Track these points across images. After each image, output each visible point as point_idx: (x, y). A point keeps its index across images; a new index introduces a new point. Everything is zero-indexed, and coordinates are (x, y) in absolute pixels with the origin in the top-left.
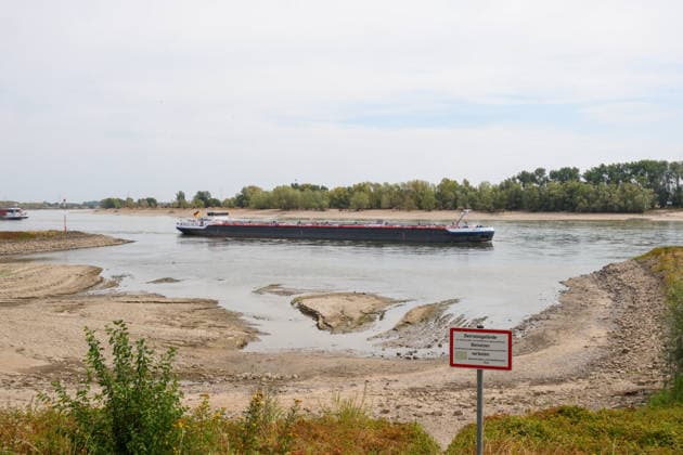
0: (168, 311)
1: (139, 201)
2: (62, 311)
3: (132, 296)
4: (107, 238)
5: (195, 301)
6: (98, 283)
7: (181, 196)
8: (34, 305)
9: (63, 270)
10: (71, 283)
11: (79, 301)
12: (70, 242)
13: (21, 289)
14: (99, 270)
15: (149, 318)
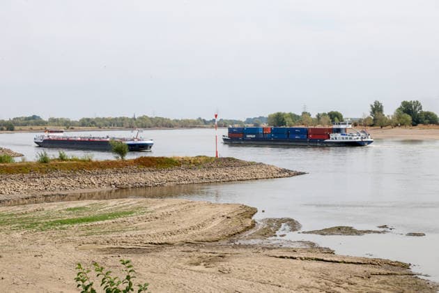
0: (333, 274)
1: (318, 116)
2: (197, 264)
3: (288, 249)
4: (268, 167)
5: (373, 263)
6: (248, 228)
7: (377, 109)
8: (166, 253)
9: (207, 209)
10: (215, 227)
11: (220, 252)
12: (222, 172)
13: (154, 232)
14: (252, 212)
15: (305, 281)
